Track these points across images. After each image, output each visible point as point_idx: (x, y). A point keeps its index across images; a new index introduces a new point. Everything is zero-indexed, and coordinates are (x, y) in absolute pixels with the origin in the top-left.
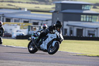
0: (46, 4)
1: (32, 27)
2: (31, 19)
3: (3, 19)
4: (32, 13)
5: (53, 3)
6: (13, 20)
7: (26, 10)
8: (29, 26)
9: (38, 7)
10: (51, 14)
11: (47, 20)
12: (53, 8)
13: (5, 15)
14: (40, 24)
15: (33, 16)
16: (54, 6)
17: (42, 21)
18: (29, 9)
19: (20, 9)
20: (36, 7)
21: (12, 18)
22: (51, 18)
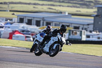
0: (88, 8)
1: (73, 31)
2: (72, 24)
3: (43, 23)
4: (73, 17)
5: (95, 7)
6: (54, 24)
7: (67, 14)
8: (70, 30)
9: (80, 11)
10: (93, 18)
11: (88, 25)
12: (94, 12)
13: (45, 19)
14: (81, 28)
15: (74, 20)
16: (96, 10)
17: (83, 25)
18: (70, 12)
19: (61, 13)
20: (77, 11)
21: (53, 22)
22: (92, 22)
